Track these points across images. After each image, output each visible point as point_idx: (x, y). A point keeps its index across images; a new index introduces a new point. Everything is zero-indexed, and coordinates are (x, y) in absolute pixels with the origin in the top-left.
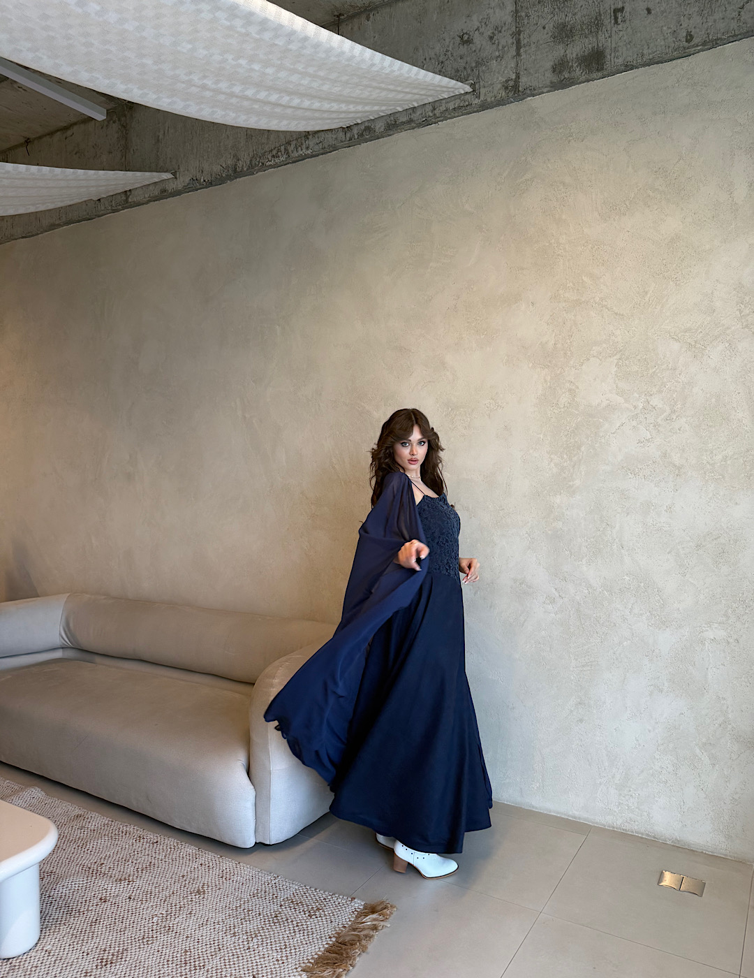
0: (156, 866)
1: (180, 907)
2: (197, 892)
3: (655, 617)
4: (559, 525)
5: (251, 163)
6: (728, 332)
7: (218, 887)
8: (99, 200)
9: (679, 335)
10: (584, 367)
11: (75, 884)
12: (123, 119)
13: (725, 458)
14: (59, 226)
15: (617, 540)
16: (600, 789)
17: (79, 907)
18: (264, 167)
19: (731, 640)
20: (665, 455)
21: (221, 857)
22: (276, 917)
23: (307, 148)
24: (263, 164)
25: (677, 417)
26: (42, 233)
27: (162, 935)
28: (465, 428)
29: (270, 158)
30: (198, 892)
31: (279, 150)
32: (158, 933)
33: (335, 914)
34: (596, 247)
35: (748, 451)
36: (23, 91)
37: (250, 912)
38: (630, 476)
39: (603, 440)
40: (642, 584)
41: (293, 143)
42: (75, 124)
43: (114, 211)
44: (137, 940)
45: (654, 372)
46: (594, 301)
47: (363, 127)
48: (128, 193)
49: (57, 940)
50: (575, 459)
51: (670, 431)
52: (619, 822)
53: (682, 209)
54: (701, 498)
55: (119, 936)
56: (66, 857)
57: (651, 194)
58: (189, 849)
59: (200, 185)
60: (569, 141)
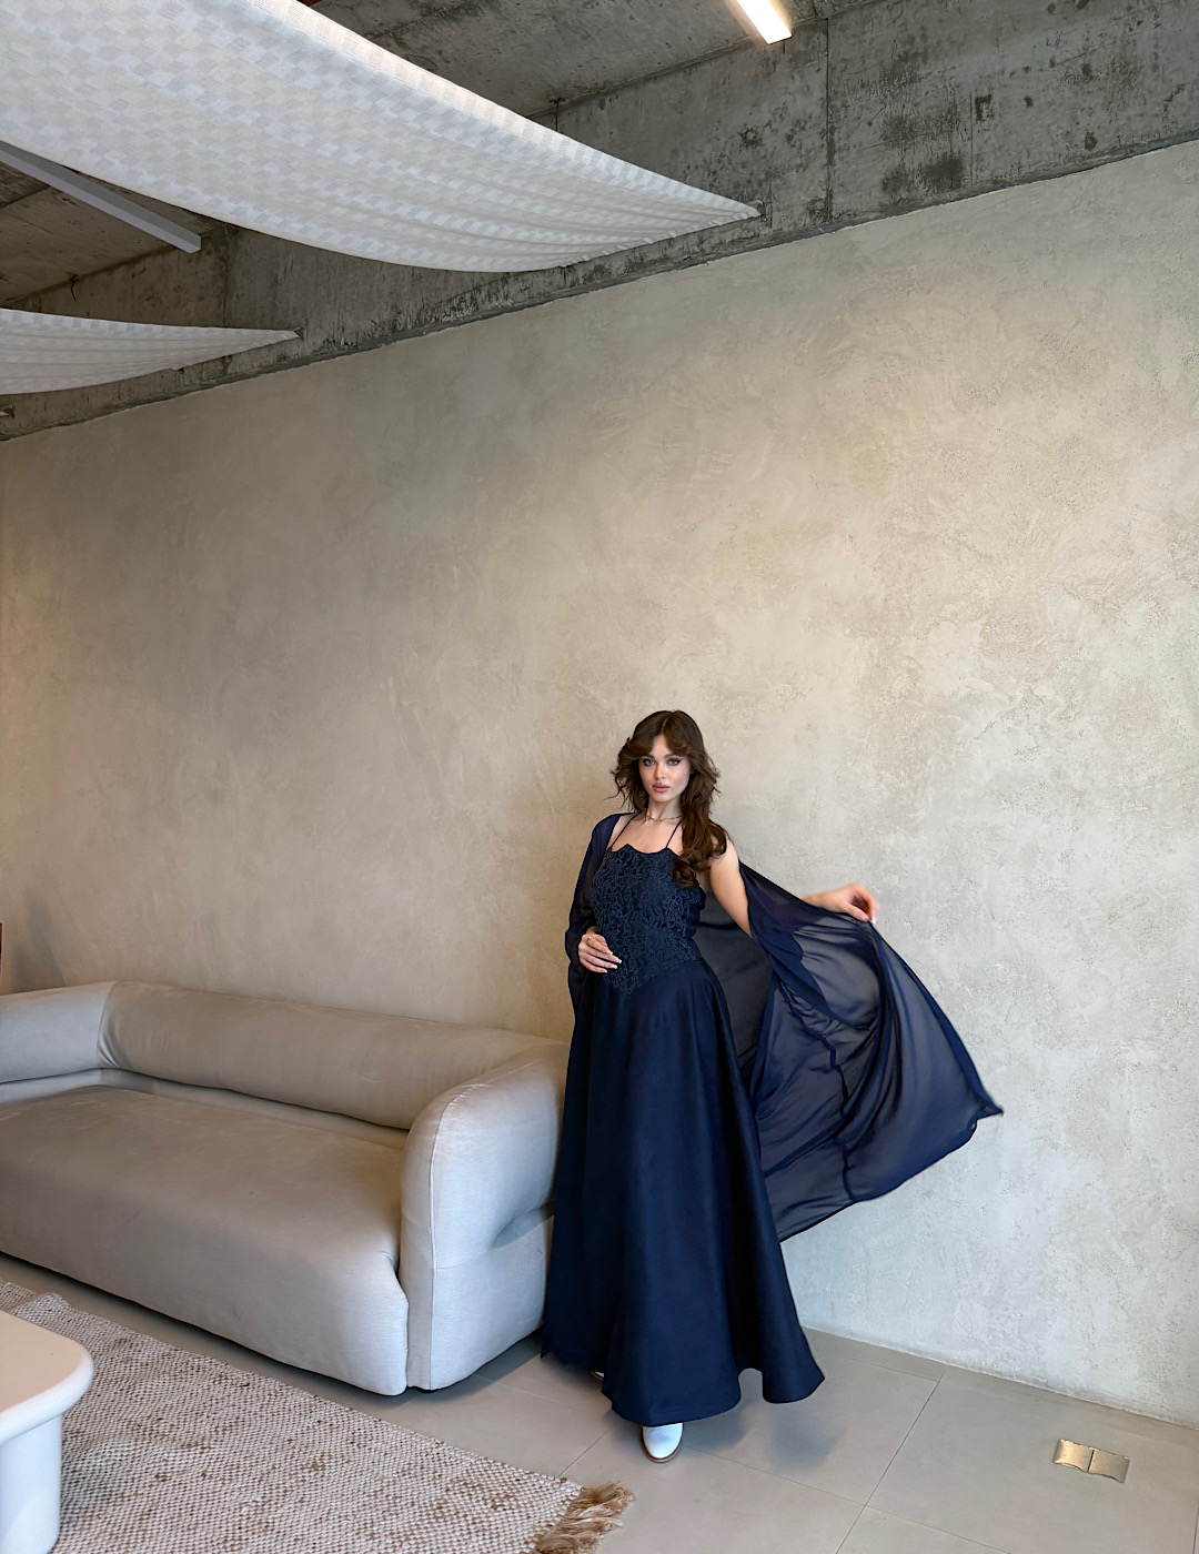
0: (247, 1423)
1: (285, 1491)
2: (313, 1467)
3: (1045, 1029)
4: (894, 880)
5: (418, 318)
6: (1155, 584)
7: (346, 1458)
8: (182, 370)
9: (1079, 589)
10: (931, 635)
11: (116, 1451)
12: (222, 248)
13: (1152, 780)
14: (118, 408)
15: (984, 906)
16: (959, 1306)
17: (122, 1489)
18: (438, 325)
19: (1165, 1067)
20: (1058, 774)
21: (351, 1409)
22: (440, 1508)
23: (506, 297)
24: (437, 320)
25: (1077, 714)
26: (90, 418)
27: (256, 1536)
28: (746, 727)
29: (448, 311)
30: (315, 1466)
31: (462, 300)
32: (250, 1533)
33: (534, 1504)
34: (950, 453)
35: (1188, 768)
36: (71, 206)
37: (397, 1501)
38: (1005, 805)
39: (962, 750)
40: (1025, 977)
41: (485, 290)
42: (147, 255)
43: (204, 387)
44: (215, 1543)
45: (1040, 645)
46: (947, 535)
47: (592, 267)
48: (227, 361)
49: (86, 1542)
50: (917, 777)
51: (1066, 737)
52: (990, 1360)
53: (1082, 397)
54: (1114, 840)
55: (185, 1537)
56: (102, 1407)
57: (1034, 374)
58: (300, 1397)
59: (340, 349)
60: (908, 293)
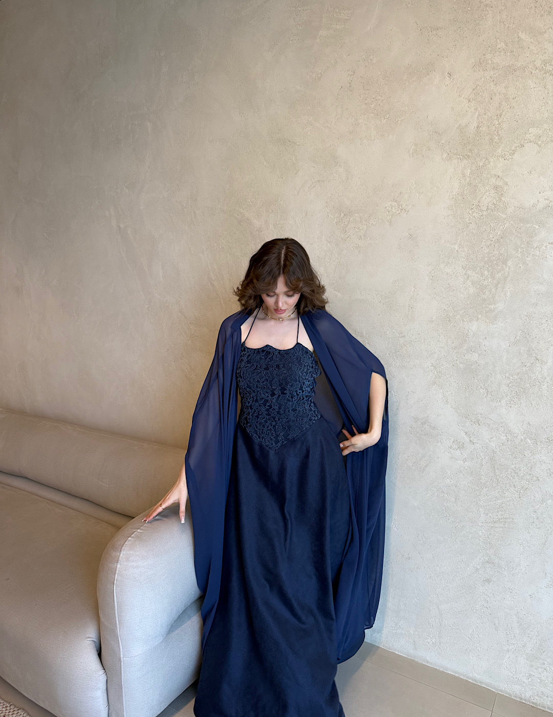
4: (475, 357)
46: (534, 65)
